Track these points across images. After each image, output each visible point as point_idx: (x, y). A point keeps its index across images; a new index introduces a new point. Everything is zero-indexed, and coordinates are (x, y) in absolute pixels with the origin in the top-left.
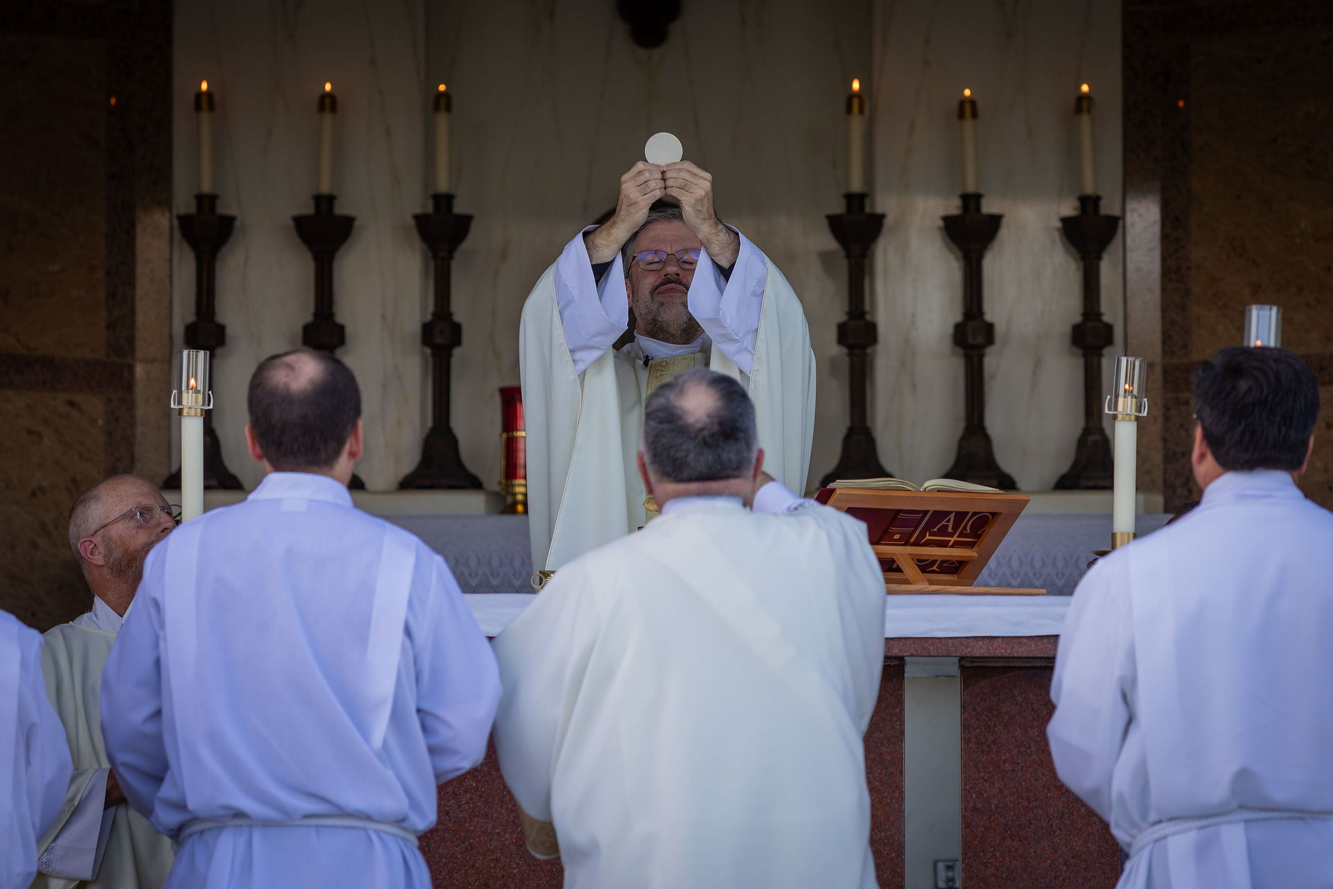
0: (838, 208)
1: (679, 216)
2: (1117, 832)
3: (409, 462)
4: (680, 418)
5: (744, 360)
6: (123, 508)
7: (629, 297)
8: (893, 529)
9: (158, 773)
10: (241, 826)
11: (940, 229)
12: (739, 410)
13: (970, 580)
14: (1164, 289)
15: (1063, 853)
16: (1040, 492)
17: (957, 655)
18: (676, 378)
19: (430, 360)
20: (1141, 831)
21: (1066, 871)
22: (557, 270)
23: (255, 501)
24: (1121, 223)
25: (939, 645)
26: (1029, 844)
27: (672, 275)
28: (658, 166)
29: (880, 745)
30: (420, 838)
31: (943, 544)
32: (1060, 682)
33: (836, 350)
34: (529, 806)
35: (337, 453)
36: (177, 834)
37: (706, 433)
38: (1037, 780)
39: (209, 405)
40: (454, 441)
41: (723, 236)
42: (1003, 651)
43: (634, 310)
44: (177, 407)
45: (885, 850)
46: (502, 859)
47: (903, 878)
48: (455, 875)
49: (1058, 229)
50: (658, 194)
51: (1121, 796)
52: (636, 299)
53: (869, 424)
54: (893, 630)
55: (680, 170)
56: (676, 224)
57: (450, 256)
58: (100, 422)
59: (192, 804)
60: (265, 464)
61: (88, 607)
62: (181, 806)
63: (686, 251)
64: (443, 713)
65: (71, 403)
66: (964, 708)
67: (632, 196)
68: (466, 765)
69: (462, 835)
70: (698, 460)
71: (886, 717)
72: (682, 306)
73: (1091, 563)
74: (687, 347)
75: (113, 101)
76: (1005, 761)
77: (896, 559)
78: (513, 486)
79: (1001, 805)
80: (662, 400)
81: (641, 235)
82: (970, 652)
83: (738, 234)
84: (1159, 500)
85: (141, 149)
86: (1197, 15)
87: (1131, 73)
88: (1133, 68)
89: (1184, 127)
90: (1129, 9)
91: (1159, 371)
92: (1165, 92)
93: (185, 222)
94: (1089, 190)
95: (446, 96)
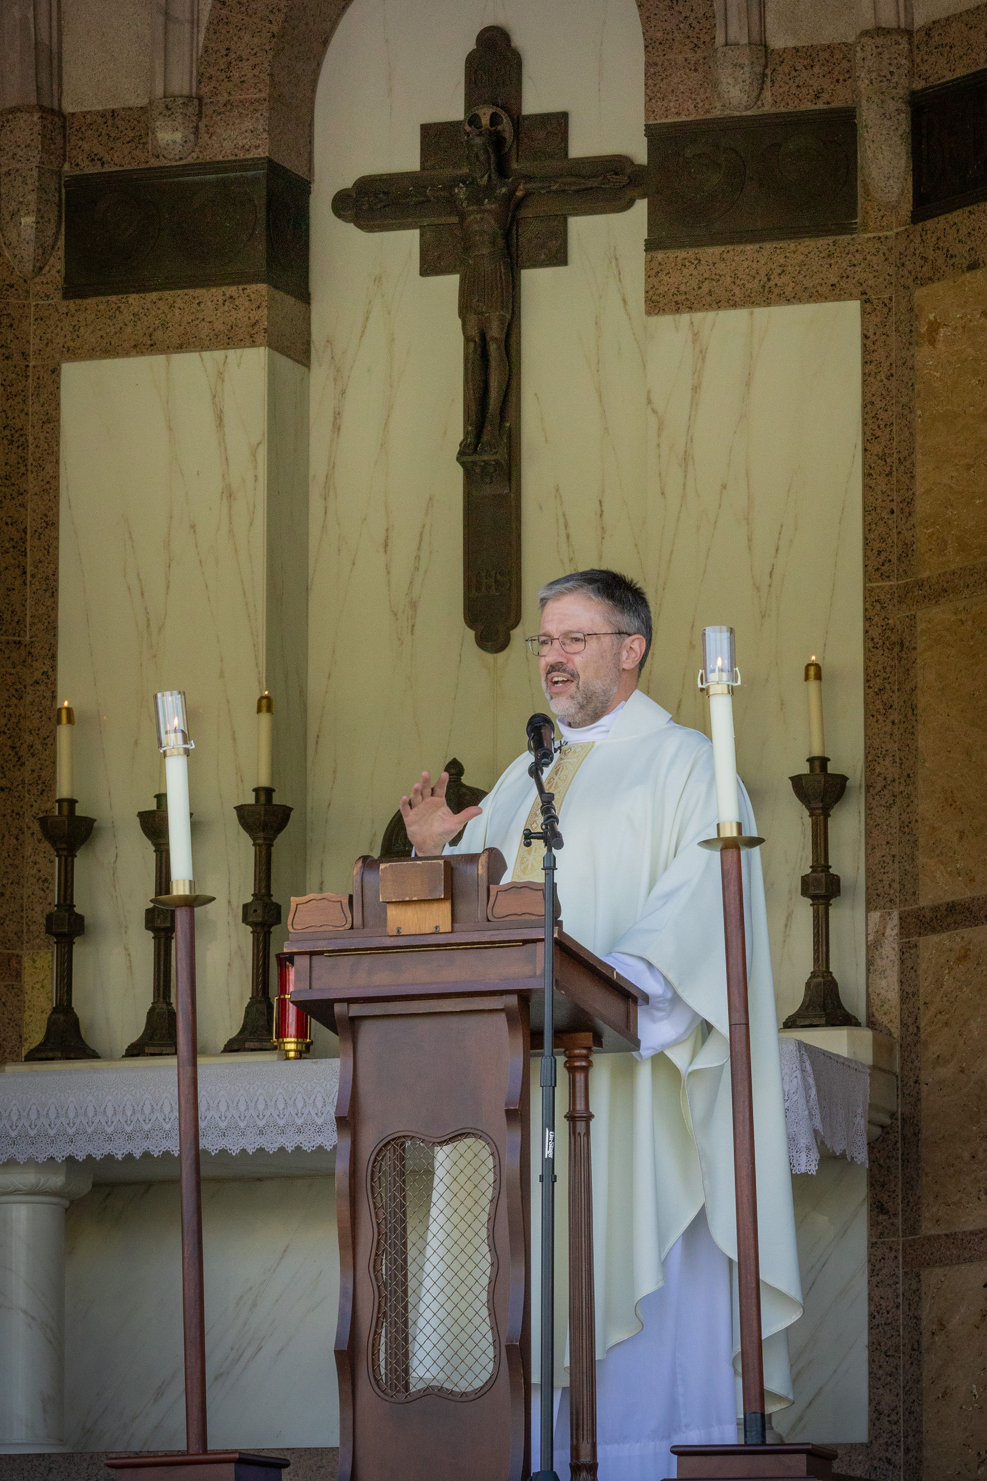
40: (270, 1008)
57: (272, 844)
85: (30, 764)
86: (920, 585)
87: (871, 645)
88: (872, 640)
89: (913, 690)
90: (869, 585)
91: (896, 918)
92: (900, 660)
93: (43, 823)
94: (816, 751)
95: (268, 698)
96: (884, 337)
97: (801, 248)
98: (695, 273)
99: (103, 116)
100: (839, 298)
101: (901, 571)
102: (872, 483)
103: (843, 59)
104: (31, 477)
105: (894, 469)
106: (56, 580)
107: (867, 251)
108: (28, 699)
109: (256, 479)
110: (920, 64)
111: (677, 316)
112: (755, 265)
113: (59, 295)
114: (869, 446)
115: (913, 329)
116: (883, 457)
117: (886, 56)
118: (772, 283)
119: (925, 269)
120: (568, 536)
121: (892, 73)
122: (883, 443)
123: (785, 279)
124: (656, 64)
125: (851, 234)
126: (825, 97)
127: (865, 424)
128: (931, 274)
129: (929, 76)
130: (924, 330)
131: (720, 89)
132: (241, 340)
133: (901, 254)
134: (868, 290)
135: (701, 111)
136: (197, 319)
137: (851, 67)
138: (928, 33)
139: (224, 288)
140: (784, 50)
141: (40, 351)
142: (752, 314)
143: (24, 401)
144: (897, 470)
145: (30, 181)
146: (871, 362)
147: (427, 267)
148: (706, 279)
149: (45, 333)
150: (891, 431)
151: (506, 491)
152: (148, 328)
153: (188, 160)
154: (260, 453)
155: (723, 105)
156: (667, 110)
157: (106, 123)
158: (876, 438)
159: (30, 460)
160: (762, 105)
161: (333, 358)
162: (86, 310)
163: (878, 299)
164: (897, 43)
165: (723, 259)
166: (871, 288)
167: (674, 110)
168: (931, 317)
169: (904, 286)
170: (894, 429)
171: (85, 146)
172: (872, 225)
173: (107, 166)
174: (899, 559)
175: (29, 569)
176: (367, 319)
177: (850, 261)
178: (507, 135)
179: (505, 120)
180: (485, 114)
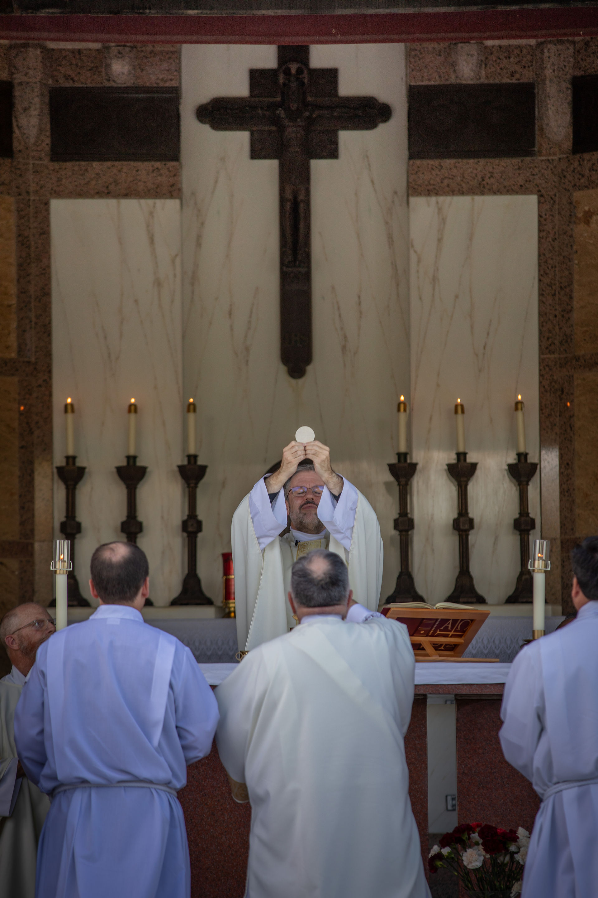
0: (394, 460)
1: (313, 469)
3: (176, 590)
5: (346, 543)
6: (29, 620)
7: (287, 509)
8: (420, 628)
9: (42, 762)
10: (85, 787)
11: (446, 470)
12: (340, 571)
13: (460, 654)
14: (561, 500)
15: (510, 796)
16: (498, 604)
17: (454, 693)
18: (308, 554)
19: (186, 539)
20: (548, 787)
21: (511, 806)
22: (251, 497)
23: (93, 620)
24: (538, 466)
25: (444, 689)
26: (492, 791)
27: (310, 499)
28: (302, 444)
29: (414, 740)
30: (178, 793)
31: (446, 636)
33: (395, 533)
34: (234, 776)
35: (136, 594)
36: (52, 793)
37: (323, 582)
38: (496, 758)
39: (70, 568)
40: (199, 580)
41: (335, 479)
42: (477, 691)
43: (291, 517)
44: (53, 569)
45: (418, 794)
46: (221, 800)
47: (427, 809)
48: (197, 809)
49: (506, 470)
50: (302, 458)
51: (538, 769)
52: (291, 511)
53: (410, 570)
54: (420, 680)
55: (314, 445)
56: (312, 472)
57: (196, 486)
58: (17, 573)
59: (60, 777)
60: (99, 600)
62: (54, 777)
63: (317, 487)
64: (190, 728)
65: (2, 563)
66: (458, 720)
67: (289, 459)
68: (201, 755)
69: (201, 788)
70: (319, 596)
71: (417, 725)
72: (315, 515)
73: (522, 647)
74: (317, 536)
75: (22, 408)
76: (479, 748)
77: (422, 644)
78: (229, 603)
79: (477, 771)
80: (300, 566)
81: (293, 478)
82: (460, 692)
83: (342, 478)
84: (559, 608)
85: (37, 433)
86: (577, 359)
87: (543, 390)
88: (544, 387)
89: (571, 417)
90: (542, 356)
91: (558, 542)
92: (561, 399)
93: (60, 470)
94: (522, 450)
95: (193, 404)
96: (551, 217)
97: (502, 163)
98: (439, 173)
99: (73, 52)
100: (525, 193)
101: (562, 350)
102: (544, 299)
103: (528, 54)
104: (33, 265)
105: (557, 292)
106: (50, 327)
107: (541, 167)
108: (35, 395)
109: (175, 276)
110: (581, 61)
111: (429, 198)
112: (475, 171)
113: (48, 158)
114: (542, 278)
115: (572, 214)
116: (550, 285)
117: (562, 56)
118: (484, 183)
119: (582, 181)
120: (340, 316)
121: (565, 66)
122: (551, 277)
123: (493, 180)
124: (416, 50)
125: (532, 156)
126: (517, 76)
127: (540, 266)
128: (587, 184)
129: (588, 69)
130: (580, 215)
131: (457, 68)
132: (165, 194)
133: (563, 170)
134: (542, 190)
135: (443, 79)
136: (136, 179)
137: (533, 59)
138: (587, 44)
139: (153, 163)
140: (493, 47)
141: (37, 191)
142: (473, 199)
143: (29, 220)
144: (559, 293)
145: (36, 90)
146: (544, 231)
147: (255, 154)
148: (446, 178)
149: (40, 181)
150: (555, 271)
151: (305, 288)
152: (106, 182)
153: (129, 84)
154: (178, 261)
155: (457, 77)
156: (423, 77)
157: (75, 57)
158: (547, 274)
159: (33, 255)
160: (480, 78)
161: (196, 204)
162: (66, 169)
163: (548, 195)
164: (568, 49)
165: (456, 167)
166: (543, 188)
167: (426, 78)
168: (586, 208)
169: (565, 189)
170: (557, 269)
171: (62, 70)
172: (544, 152)
173: (76, 83)
174: (561, 343)
175: (34, 319)
176: (216, 182)
177: (531, 173)
178: (306, 81)
179: (306, 72)
180: (294, 67)
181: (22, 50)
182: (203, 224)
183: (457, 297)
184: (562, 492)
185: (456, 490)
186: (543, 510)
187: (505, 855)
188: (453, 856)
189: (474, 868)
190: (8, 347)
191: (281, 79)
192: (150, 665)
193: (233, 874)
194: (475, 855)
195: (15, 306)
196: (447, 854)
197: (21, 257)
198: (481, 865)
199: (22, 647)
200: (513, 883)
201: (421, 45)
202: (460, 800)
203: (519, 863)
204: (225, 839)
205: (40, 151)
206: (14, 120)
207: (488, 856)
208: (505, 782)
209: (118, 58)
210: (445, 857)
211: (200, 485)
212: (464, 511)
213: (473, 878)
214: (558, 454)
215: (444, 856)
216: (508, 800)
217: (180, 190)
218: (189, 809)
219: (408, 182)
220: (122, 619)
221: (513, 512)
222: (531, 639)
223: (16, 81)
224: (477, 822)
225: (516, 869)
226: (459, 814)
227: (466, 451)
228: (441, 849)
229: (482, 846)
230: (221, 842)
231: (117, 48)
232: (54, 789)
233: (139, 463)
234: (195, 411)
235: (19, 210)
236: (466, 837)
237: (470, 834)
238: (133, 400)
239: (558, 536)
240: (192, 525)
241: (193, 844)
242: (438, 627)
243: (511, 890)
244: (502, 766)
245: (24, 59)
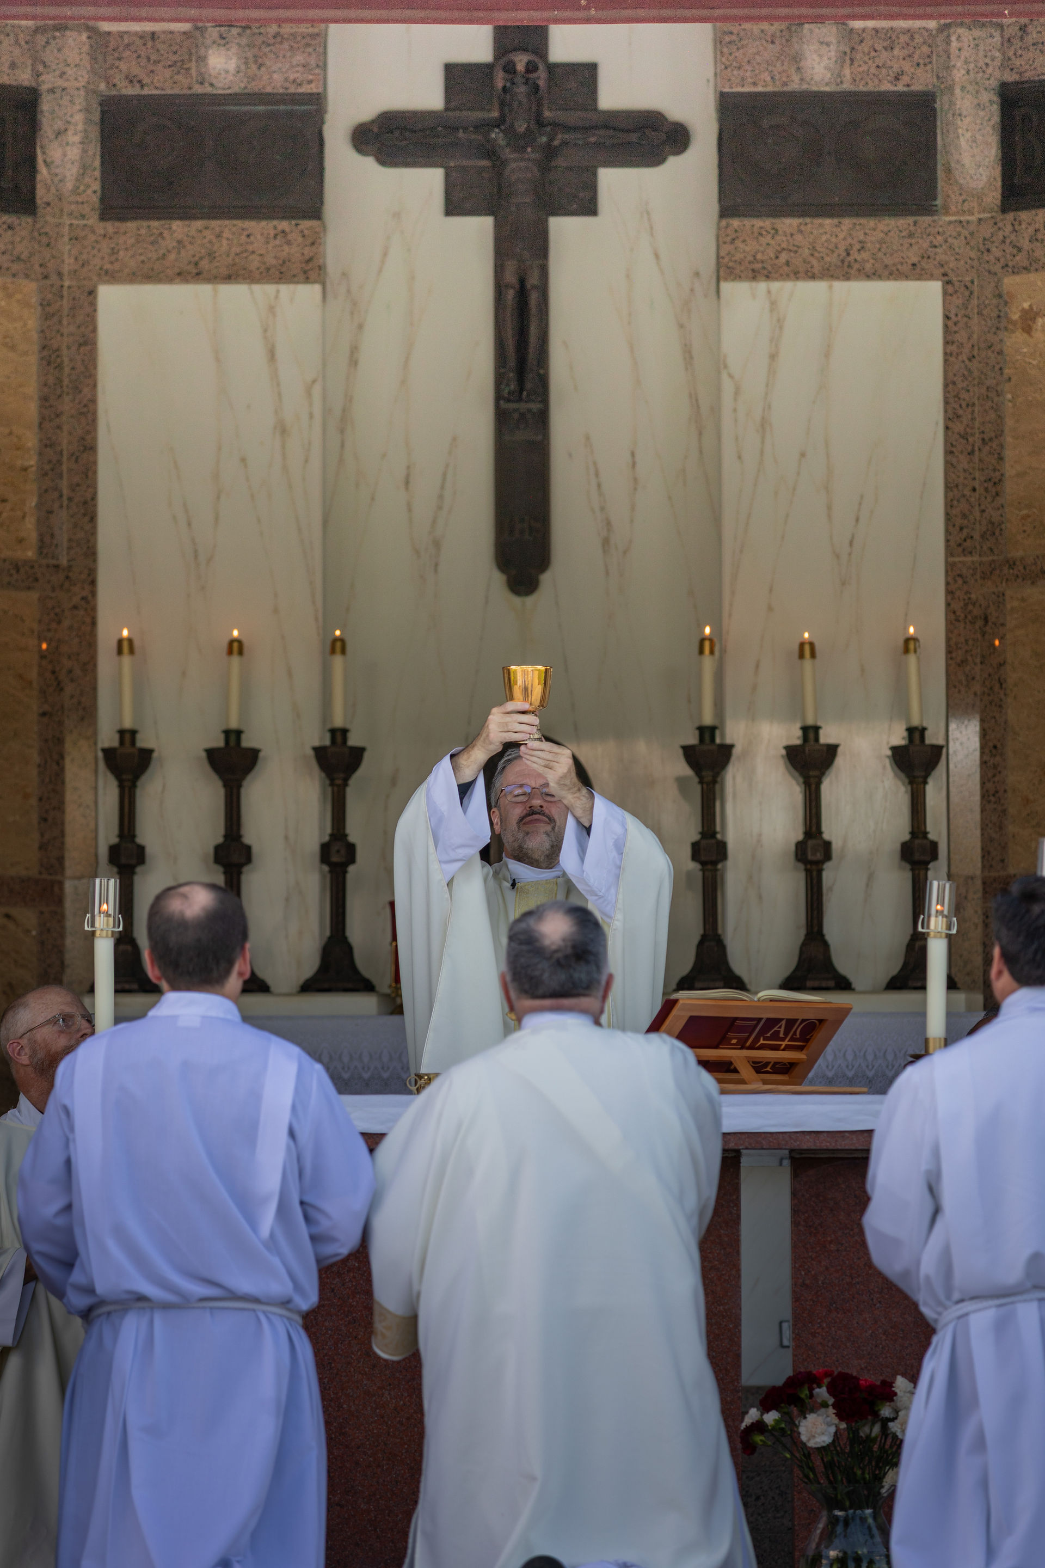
0: (692, 739)
2: (925, 1310)
3: (310, 966)
4: (537, 940)
6: (48, 1015)
8: (730, 1034)
9: (69, 1260)
10: (144, 1308)
11: (783, 756)
12: (591, 935)
13: (799, 1080)
14: (983, 810)
15: (883, 1324)
16: (873, 992)
17: (787, 1147)
19: (328, 877)
20: (946, 1308)
21: (885, 1340)
22: (428, 788)
23: (156, 1017)
24: (944, 750)
25: (771, 1139)
26: (852, 1315)
27: (536, 807)
30: (303, 1318)
31: (776, 1048)
32: (874, 1177)
33: (693, 866)
35: (228, 972)
36: (87, 1315)
37: (559, 955)
38: (859, 1259)
39: (119, 928)
40: (350, 948)
42: (828, 1144)
44: (90, 929)
45: (723, 1322)
47: (740, 1346)
48: (339, 1345)
49: (889, 757)
52: (504, 828)
53: (720, 931)
54: (729, 1125)
57: (345, 784)
58: (34, 933)
59: (100, 1289)
61: (14, 1103)
62: (89, 1290)
64: (325, 1206)
65: (8, 916)
66: (794, 1194)
68: (344, 1251)
69: (346, 1309)
70: (552, 978)
71: (724, 1203)
72: (545, 835)
74: (550, 872)
75: (44, 646)
76: (831, 1242)
77: (733, 1062)
79: (827, 1281)
80: (523, 925)
82: (798, 1145)
84: (979, 998)
85: (69, 689)
86: (1012, 564)
87: (952, 617)
88: (954, 612)
89: (1001, 665)
90: (951, 559)
91: (979, 883)
92: (984, 634)
93: (109, 754)
94: (916, 722)
95: (342, 640)
96: (965, 319)
97: (881, 226)
98: (772, 242)
99: (142, 37)
100: (919, 278)
101: (985, 548)
102: (954, 461)
103: (924, 43)
104: (67, 399)
105: (976, 448)
106: (95, 506)
107: (949, 233)
108: (66, 623)
109: (311, 416)
110: (1013, 58)
111: (754, 284)
112: (834, 239)
113: (96, 215)
114: (950, 424)
115: (1002, 314)
116: (964, 436)
117: (981, 48)
118: (851, 258)
119: (1018, 258)
120: (599, 486)
121: (987, 65)
122: (965, 422)
123: (865, 255)
124: (731, 33)
125: (932, 215)
126: (905, 79)
127: (946, 402)
128: (1026, 263)
129: (1025, 71)
130: (1015, 317)
131: (802, 64)
132: (294, 276)
133: (985, 239)
134: (949, 272)
135: (778, 83)
136: (246, 251)
137: (932, 52)
138: (1023, 28)
139: (275, 222)
140: (864, 30)
141: (75, 271)
142: (831, 287)
143: (60, 322)
144: (980, 449)
145: (77, 101)
146: (953, 343)
147: (453, 207)
148: (783, 249)
149: (81, 253)
150: (973, 411)
151: (540, 438)
152: (194, 256)
153: (235, 89)
154: (317, 391)
155: (802, 80)
156: (743, 79)
157: (145, 45)
158: (958, 417)
159: (66, 382)
160: (842, 82)
161: (349, 291)
162: (125, 233)
163: (960, 281)
164: (992, 36)
165: (801, 232)
166: (952, 270)
167: (750, 80)
168: (1026, 305)
169: (990, 272)
170: (976, 409)
171: (123, 66)
172: (953, 208)
173: (146, 88)
174: (983, 536)
175: (66, 492)
176: (385, 254)
177: (931, 242)
178: (541, 83)
179: (541, 67)
180: (521, 61)
181: (57, 34)
182: (360, 327)
183: (803, 455)
184: (985, 796)
185: (801, 792)
186: (952, 827)
187: (873, 1424)
188: (783, 1426)
189: (819, 1446)
190: (21, 541)
191: (500, 80)
192: (255, 1096)
193: (403, 1457)
194: (821, 1425)
195: (34, 469)
196: (773, 1423)
197: (45, 385)
198: (830, 1441)
199: (35, 1060)
200: (886, 1470)
201: (740, 25)
202: (797, 1331)
203: (897, 1436)
204: (388, 1397)
205: (82, 203)
206: (39, 151)
207: (843, 1426)
208: (874, 1300)
209: (219, 45)
210: (770, 1428)
211: (352, 782)
212: (814, 829)
213: (818, 1463)
214: (978, 729)
215: (767, 1426)
216: (881, 1331)
217: (321, 268)
218: (326, 1345)
219: (719, 257)
220: (203, 1017)
221: (899, 829)
222: (923, 1052)
223: (44, 87)
224: (826, 1369)
225: (891, 1447)
226: (794, 1355)
227: (819, 724)
228: (762, 1415)
229: (834, 1408)
230: (381, 1402)
231: (218, 28)
232: (90, 1309)
233: (246, 743)
234: (343, 651)
235: (44, 304)
236: (806, 1394)
237: (814, 1389)
238: (236, 633)
239: (978, 872)
240: (338, 851)
241: (332, 1404)
242: (762, 1033)
243: (882, 1482)
244: (870, 1272)
245: (59, 50)
